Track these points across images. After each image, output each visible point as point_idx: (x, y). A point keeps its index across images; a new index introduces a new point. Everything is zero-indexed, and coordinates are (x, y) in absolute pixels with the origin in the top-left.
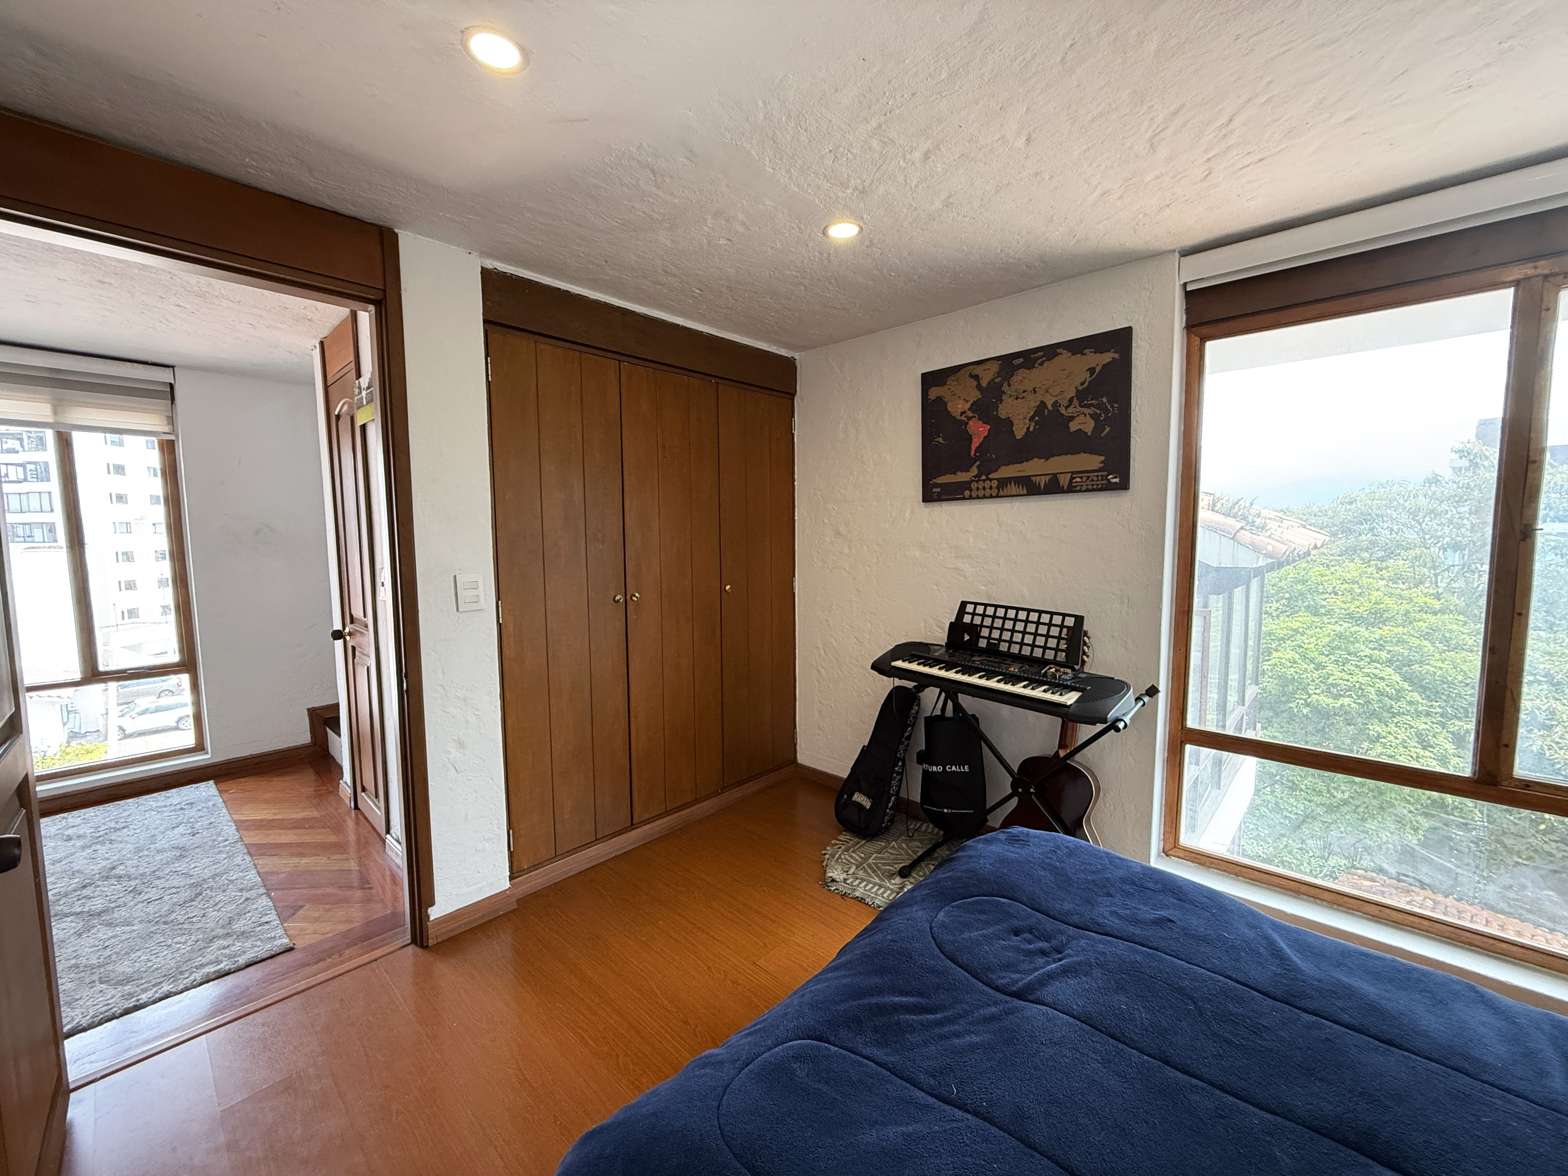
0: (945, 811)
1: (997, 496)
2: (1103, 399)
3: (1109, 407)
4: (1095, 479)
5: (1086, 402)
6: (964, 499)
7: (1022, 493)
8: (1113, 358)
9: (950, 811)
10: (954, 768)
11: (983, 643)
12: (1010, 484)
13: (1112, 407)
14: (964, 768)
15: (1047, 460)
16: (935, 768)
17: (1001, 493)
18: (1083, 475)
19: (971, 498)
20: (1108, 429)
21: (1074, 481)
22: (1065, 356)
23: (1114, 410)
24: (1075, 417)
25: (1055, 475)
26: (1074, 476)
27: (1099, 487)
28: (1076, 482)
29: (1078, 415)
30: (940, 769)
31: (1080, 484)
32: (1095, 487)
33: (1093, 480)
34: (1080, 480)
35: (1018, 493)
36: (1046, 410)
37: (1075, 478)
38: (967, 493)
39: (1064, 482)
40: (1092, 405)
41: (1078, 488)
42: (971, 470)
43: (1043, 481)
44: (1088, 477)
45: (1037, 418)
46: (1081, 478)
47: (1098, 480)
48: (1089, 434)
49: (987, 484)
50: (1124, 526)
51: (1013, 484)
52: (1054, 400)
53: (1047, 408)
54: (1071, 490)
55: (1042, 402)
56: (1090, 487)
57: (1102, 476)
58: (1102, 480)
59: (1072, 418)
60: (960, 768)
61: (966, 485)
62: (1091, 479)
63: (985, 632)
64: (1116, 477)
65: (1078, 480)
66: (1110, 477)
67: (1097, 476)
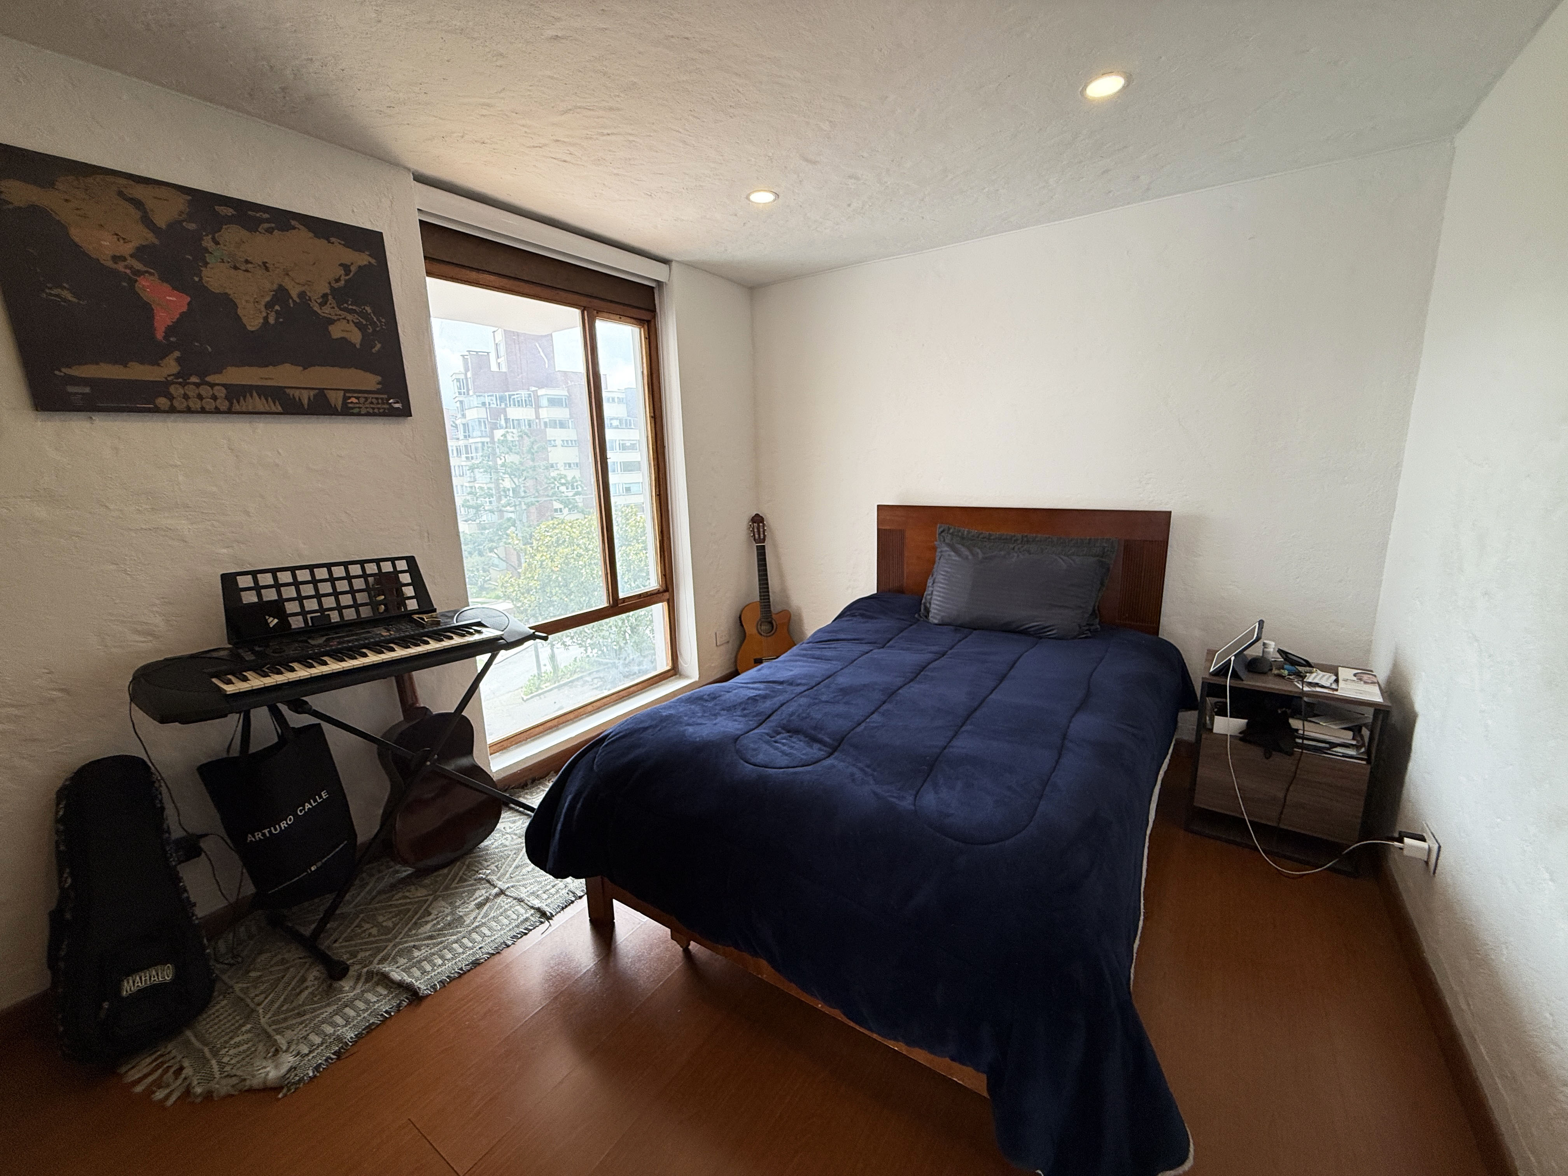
0: (313, 869)
1: (229, 412)
2: (366, 308)
3: (375, 320)
4: (374, 401)
5: (345, 305)
6: (157, 410)
7: (274, 409)
8: (369, 262)
9: (319, 864)
10: (307, 806)
11: (297, 623)
12: (252, 396)
13: (380, 322)
14: (321, 797)
15: (305, 369)
16: (283, 825)
17: (236, 407)
18: (360, 395)
19: (172, 410)
20: (379, 346)
21: (349, 401)
22: (303, 234)
23: (381, 325)
24: (335, 321)
25: (322, 390)
26: (348, 395)
27: (381, 411)
28: (352, 403)
29: (339, 320)
30: (291, 819)
31: (358, 405)
32: (376, 411)
33: (372, 403)
34: (357, 401)
35: (268, 409)
36: (291, 301)
37: (350, 398)
38: (162, 402)
39: (336, 399)
40: (354, 311)
41: (356, 411)
42: (163, 363)
43: (305, 397)
44: (366, 399)
45: (277, 307)
46: (357, 398)
47: (378, 403)
48: (358, 346)
49: (205, 391)
50: (409, 456)
51: (255, 394)
52: (300, 289)
53: (292, 298)
54: (346, 411)
55: (280, 286)
56: (371, 411)
57: (382, 399)
58: (383, 403)
59: (331, 322)
60: (315, 801)
61: (161, 388)
62: (369, 400)
63: (292, 607)
64: (397, 402)
65: (354, 400)
66: (391, 401)
67: (377, 399)
